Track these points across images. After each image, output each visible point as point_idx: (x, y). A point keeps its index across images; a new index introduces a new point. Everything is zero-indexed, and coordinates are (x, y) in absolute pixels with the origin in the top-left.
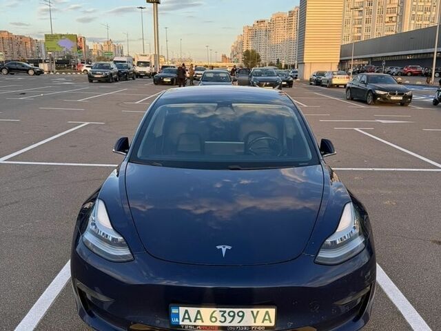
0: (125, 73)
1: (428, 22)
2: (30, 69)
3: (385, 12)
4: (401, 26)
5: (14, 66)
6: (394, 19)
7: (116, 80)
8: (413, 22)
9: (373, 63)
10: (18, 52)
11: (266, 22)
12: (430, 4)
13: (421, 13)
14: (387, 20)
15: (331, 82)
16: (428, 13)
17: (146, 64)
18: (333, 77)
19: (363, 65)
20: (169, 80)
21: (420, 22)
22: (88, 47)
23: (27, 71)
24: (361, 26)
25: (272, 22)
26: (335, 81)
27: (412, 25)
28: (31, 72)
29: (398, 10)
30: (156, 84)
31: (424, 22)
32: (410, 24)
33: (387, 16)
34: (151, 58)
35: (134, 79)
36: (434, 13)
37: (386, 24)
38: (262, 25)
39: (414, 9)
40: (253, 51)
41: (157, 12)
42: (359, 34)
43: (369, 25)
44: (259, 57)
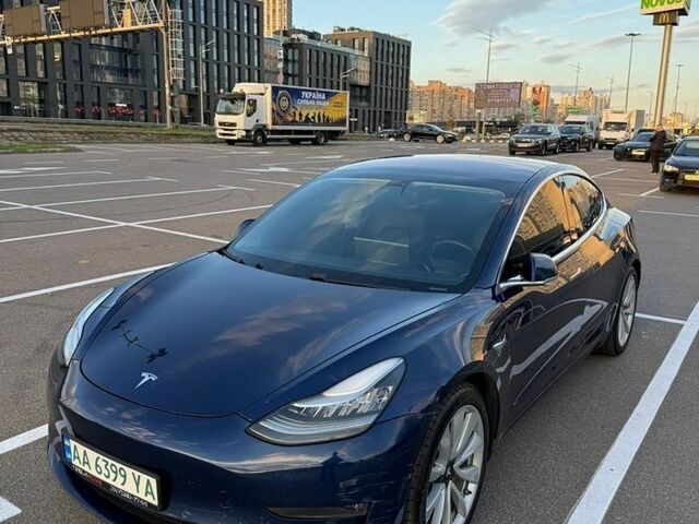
0: (574, 140)
2: (440, 134)
5: (420, 130)
7: (554, 152)
10: (450, 111)
17: (620, 126)
20: (643, 153)
22: (553, 101)
23: (434, 137)
28: (440, 139)
30: (618, 159)
34: (630, 116)
35: (588, 150)
41: (670, 39)
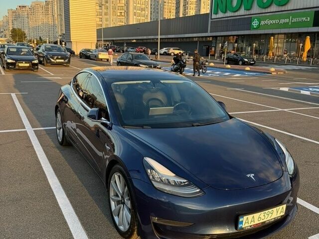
1: (144, 18)
3: (117, 8)
4: (128, 19)
6: (123, 14)
8: (135, 17)
9: (115, 44)
11: (27, 8)
12: (144, 6)
13: (139, 12)
14: (119, 14)
15: (98, 57)
16: (143, 12)
18: (99, 54)
19: (108, 45)
21: (139, 18)
24: (101, 17)
25: (32, 8)
26: (101, 57)
27: (135, 19)
29: (125, 8)
31: (142, 18)
32: (133, 18)
33: (118, 11)
36: (147, 12)
37: (118, 17)
38: (24, 9)
39: (135, 8)
40: (19, 30)
42: (101, 23)
43: (107, 17)
44: (25, 34)
